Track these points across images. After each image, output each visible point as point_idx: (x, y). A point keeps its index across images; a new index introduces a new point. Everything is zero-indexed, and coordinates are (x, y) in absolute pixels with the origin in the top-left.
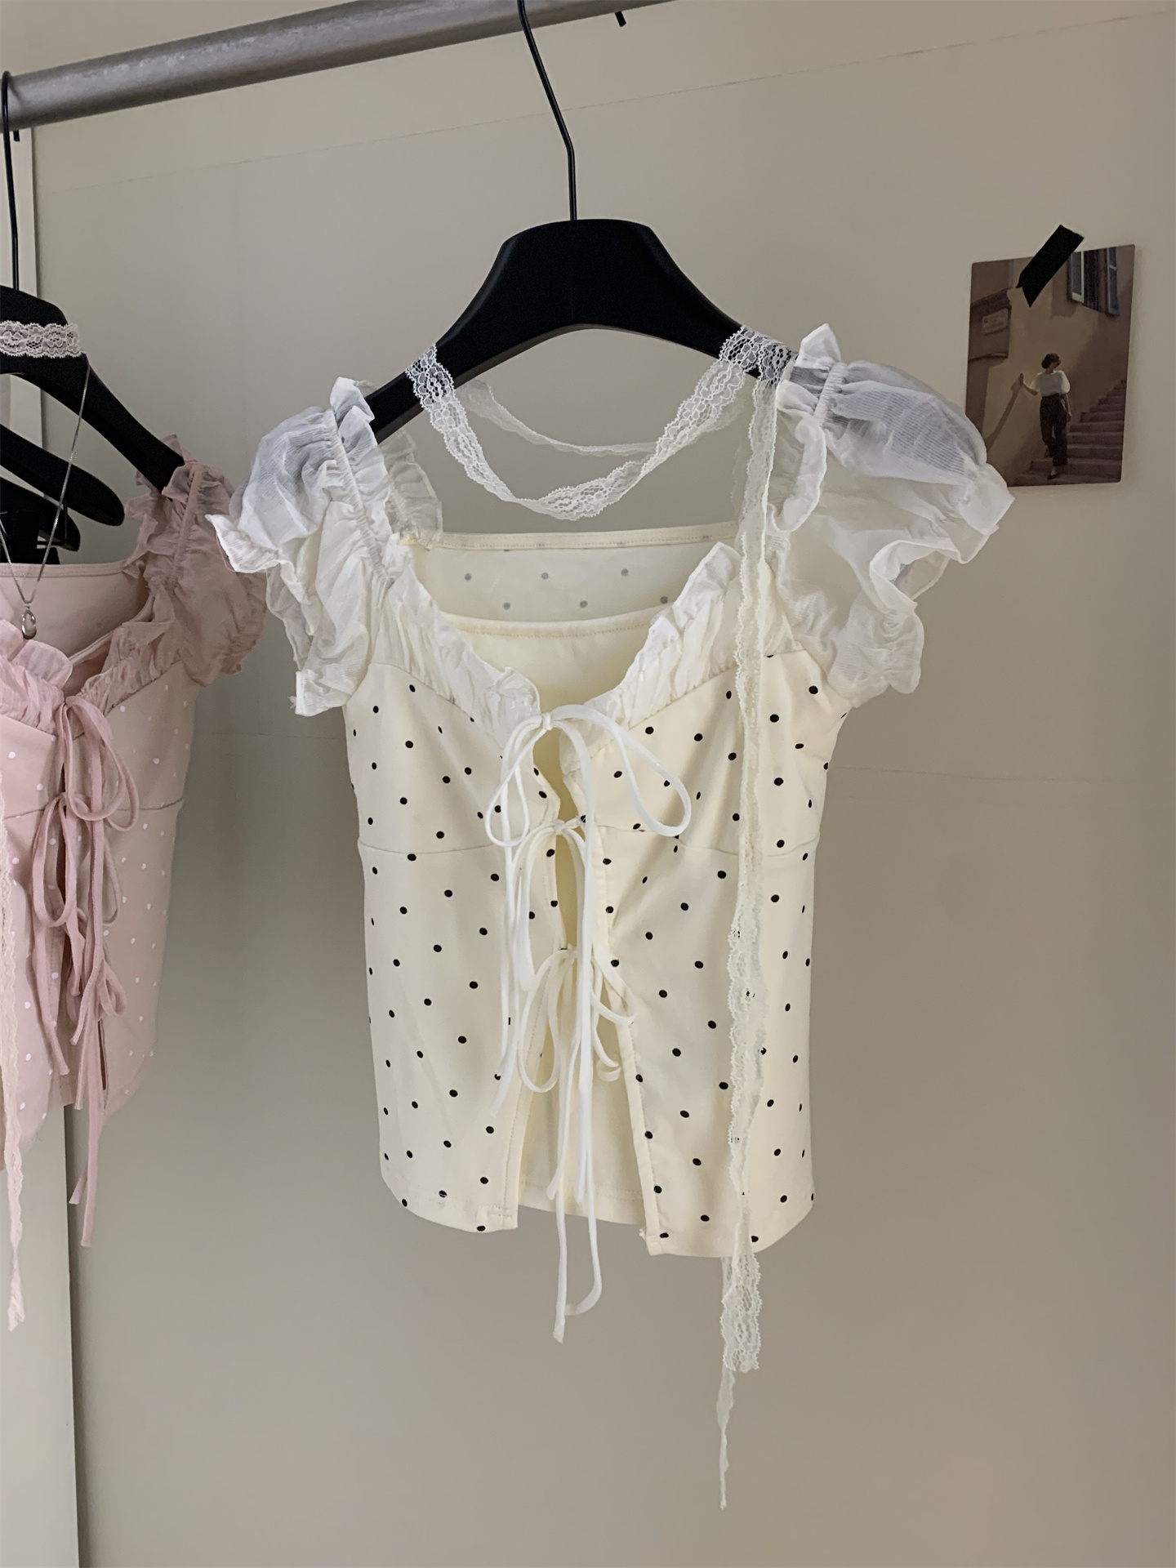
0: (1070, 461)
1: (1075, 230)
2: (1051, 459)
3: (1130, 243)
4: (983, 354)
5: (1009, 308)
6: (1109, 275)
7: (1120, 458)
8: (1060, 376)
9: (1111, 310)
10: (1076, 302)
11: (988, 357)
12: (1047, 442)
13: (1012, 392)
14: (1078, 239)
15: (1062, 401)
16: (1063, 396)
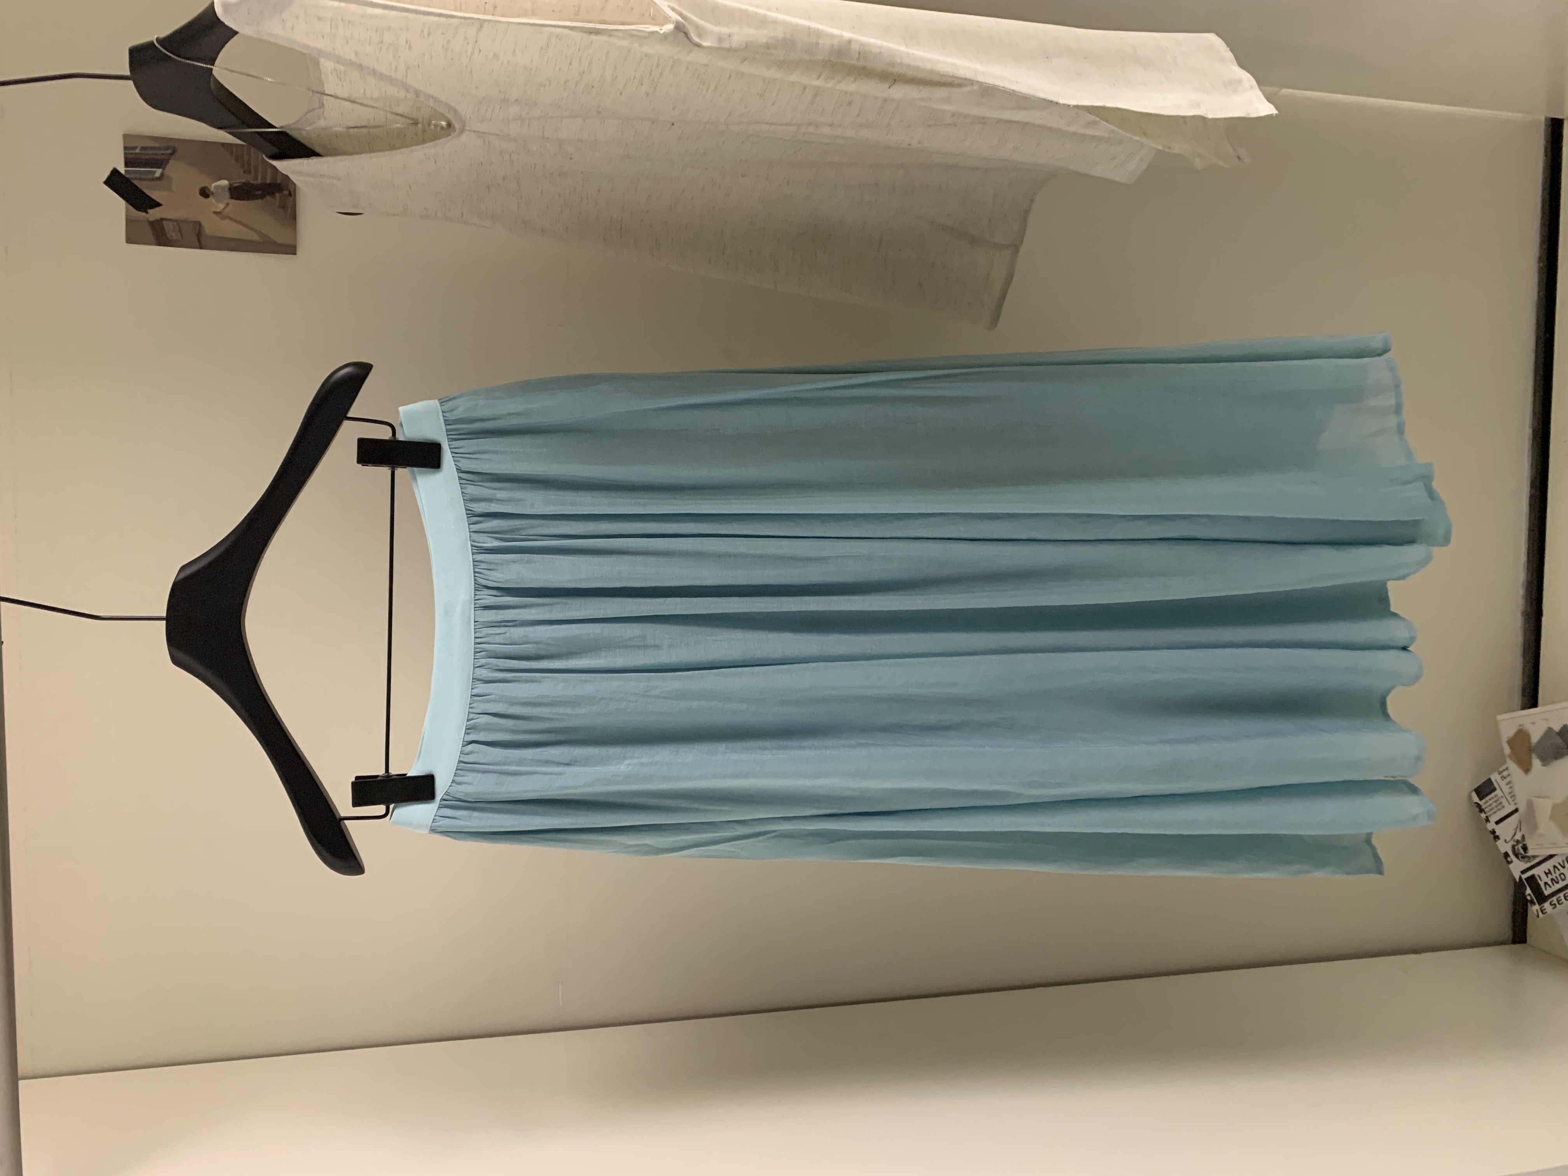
0: (279, 181)
1: (108, 173)
2: (277, 194)
3: (121, 137)
4: (197, 239)
5: (162, 219)
6: (143, 152)
8: (218, 187)
9: (169, 151)
10: (162, 174)
11: (198, 235)
12: (265, 195)
13: (228, 222)
14: (115, 172)
15: (236, 185)
16: (231, 185)
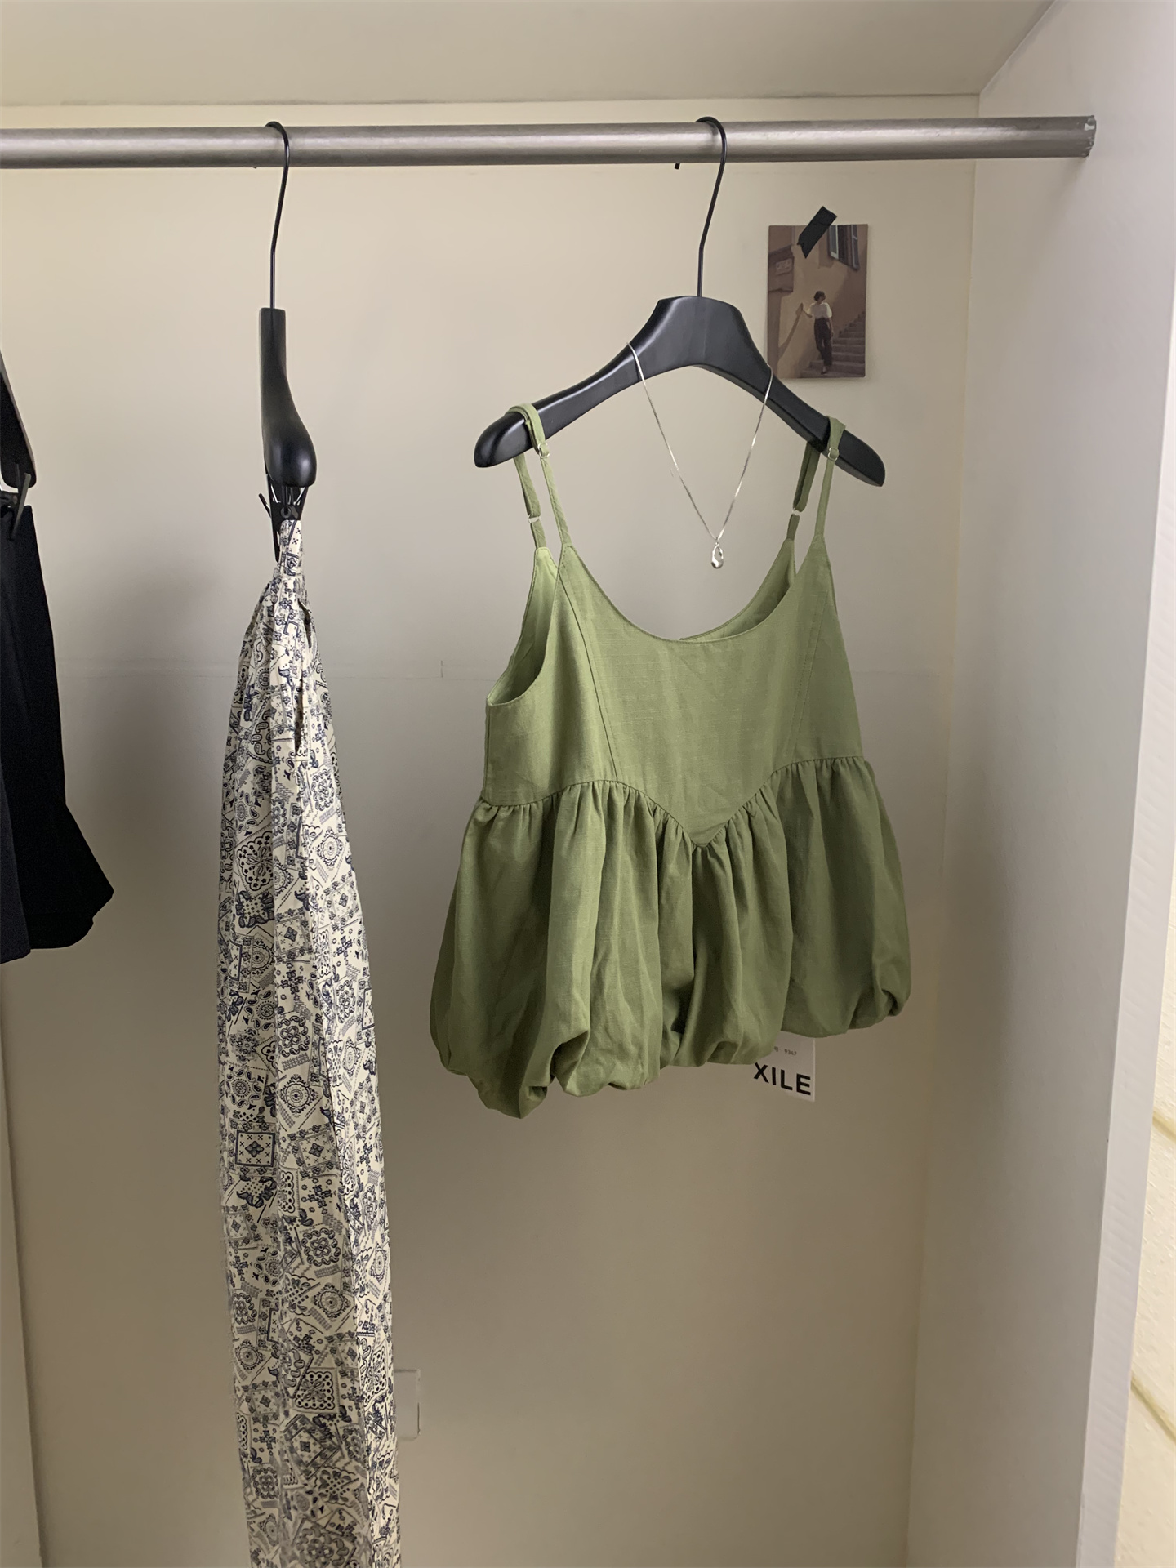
0: (834, 363)
1: (831, 211)
2: (822, 361)
3: (865, 223)
4: (777, 288)
5: (793, 258)
6: (853, 242)
7: (864, 362)
8: (826, 308)
9: (855, 266)
10: (833, 258)
11: (780, 290)
12: (821, 351)
13: (795, 317)
14: (833, 217)
15: (828, 323)
16: (828, 320)
